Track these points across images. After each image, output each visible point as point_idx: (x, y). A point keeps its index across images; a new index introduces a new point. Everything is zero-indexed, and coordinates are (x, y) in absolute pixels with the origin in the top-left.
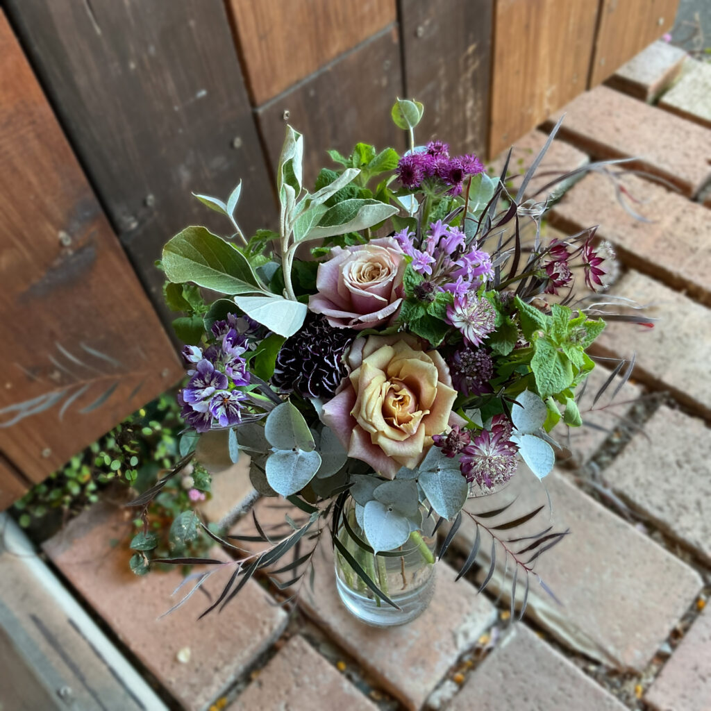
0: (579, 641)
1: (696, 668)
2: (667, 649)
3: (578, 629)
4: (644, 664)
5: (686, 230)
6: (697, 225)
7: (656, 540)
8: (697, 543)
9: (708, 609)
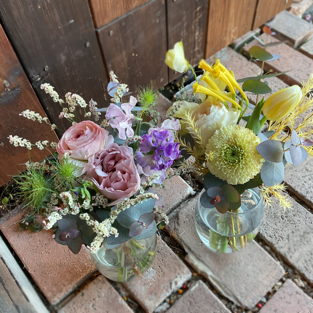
0: (226, 292)
1: (276, 311)
2: (264, 300)
3: (226, 286)
4: (253, 306)
8: (285, 254)
9: (285, 284)
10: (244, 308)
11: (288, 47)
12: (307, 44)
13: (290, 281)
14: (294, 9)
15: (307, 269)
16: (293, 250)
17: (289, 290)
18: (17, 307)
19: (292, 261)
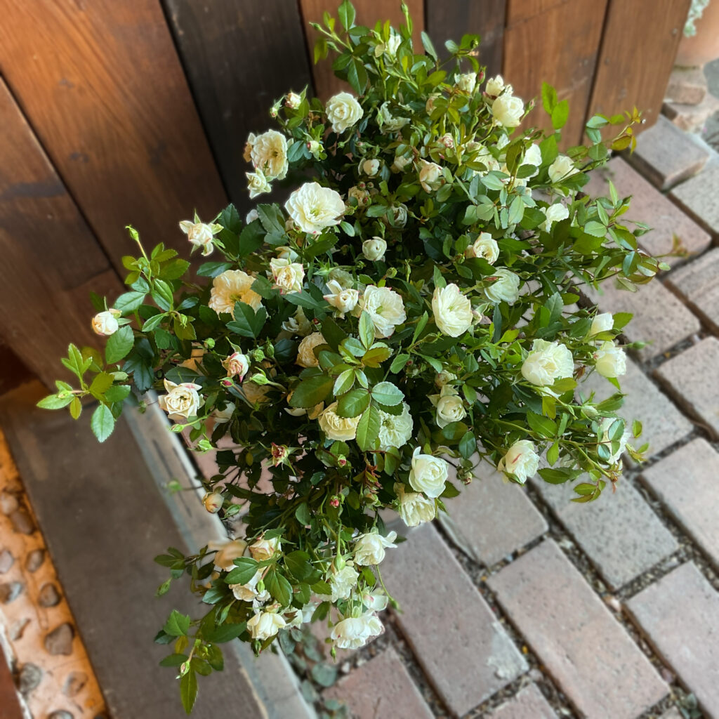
0: (460, 540)
1: (522, 574)
2: (510, 558)
3: (460, 532)
4: (492, 563)
5: (640, 299)
6: (650, 297)
7: (530, 497)
8: (554, 504)
9: (543, 544)
10: (479, 563)
11: (649, 187)
12: (684, 185)
13: (551, 541)
14: (681, 117)
15: (579, 529)
16: (566, 502)
17: (546, 552)
18: (188, 510)
19: (562, 514)
